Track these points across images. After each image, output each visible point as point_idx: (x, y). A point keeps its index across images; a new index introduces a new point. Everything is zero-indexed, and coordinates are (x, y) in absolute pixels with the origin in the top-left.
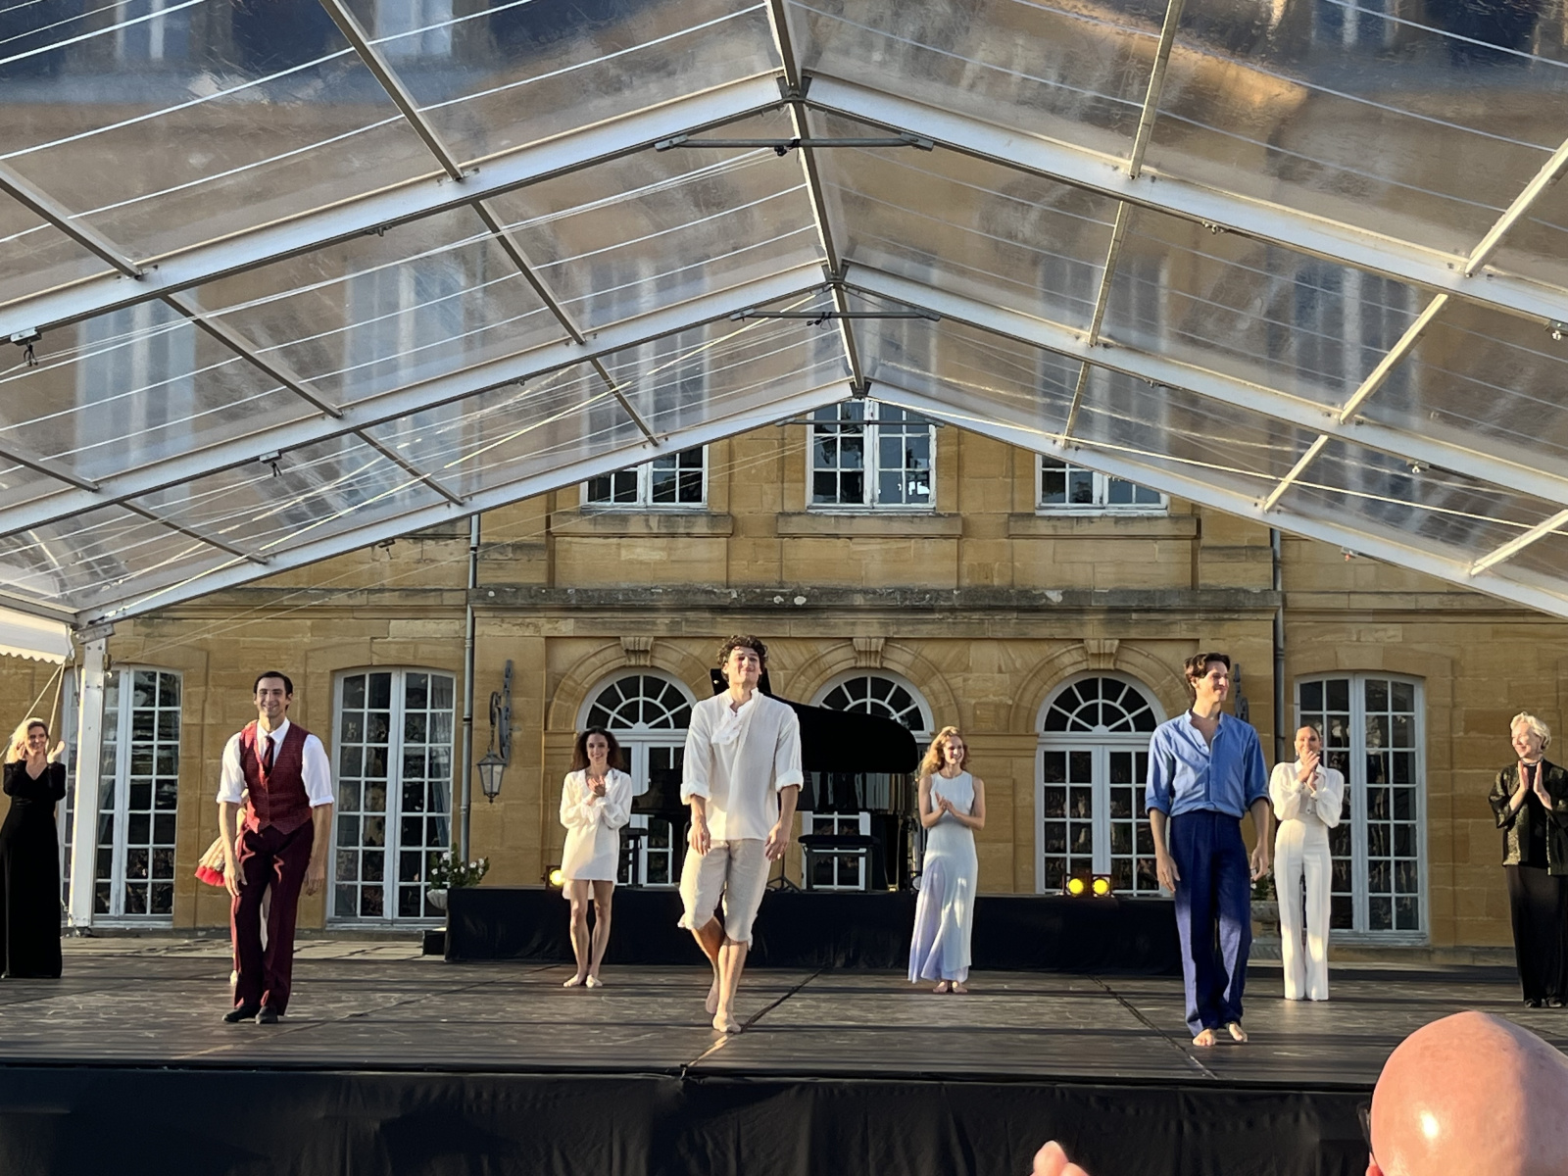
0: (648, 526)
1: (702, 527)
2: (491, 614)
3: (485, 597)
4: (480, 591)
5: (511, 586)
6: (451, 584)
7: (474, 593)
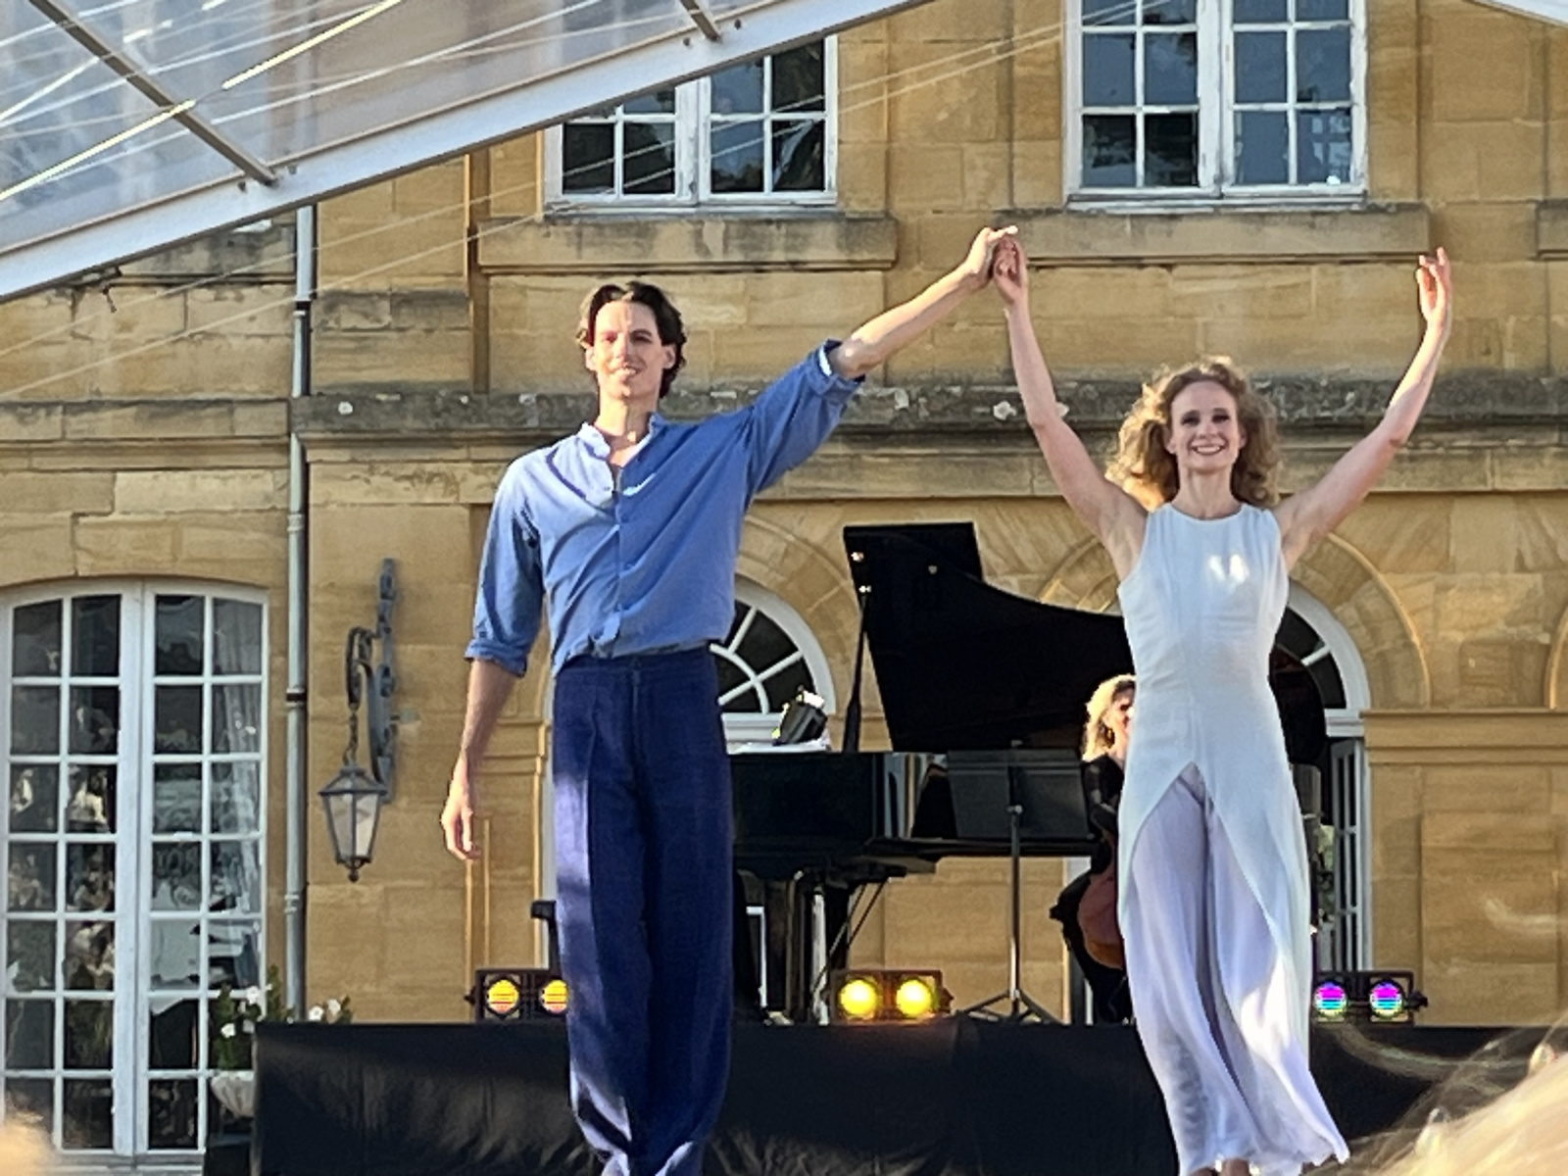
0: (700, 246)
1: (823, 246)
2: (344, 455)
3: (328, 416)
4: (318, 403)
5: (390, 388)
6: (251, 388)
7: (304, 407)
